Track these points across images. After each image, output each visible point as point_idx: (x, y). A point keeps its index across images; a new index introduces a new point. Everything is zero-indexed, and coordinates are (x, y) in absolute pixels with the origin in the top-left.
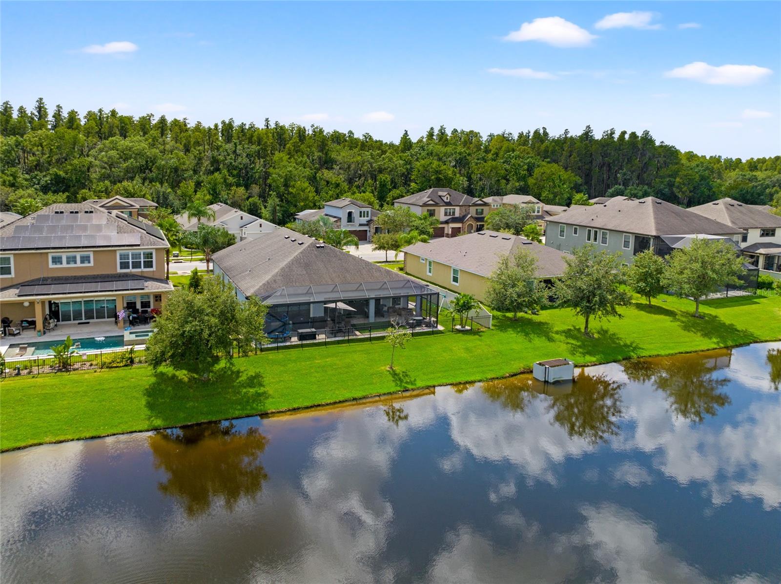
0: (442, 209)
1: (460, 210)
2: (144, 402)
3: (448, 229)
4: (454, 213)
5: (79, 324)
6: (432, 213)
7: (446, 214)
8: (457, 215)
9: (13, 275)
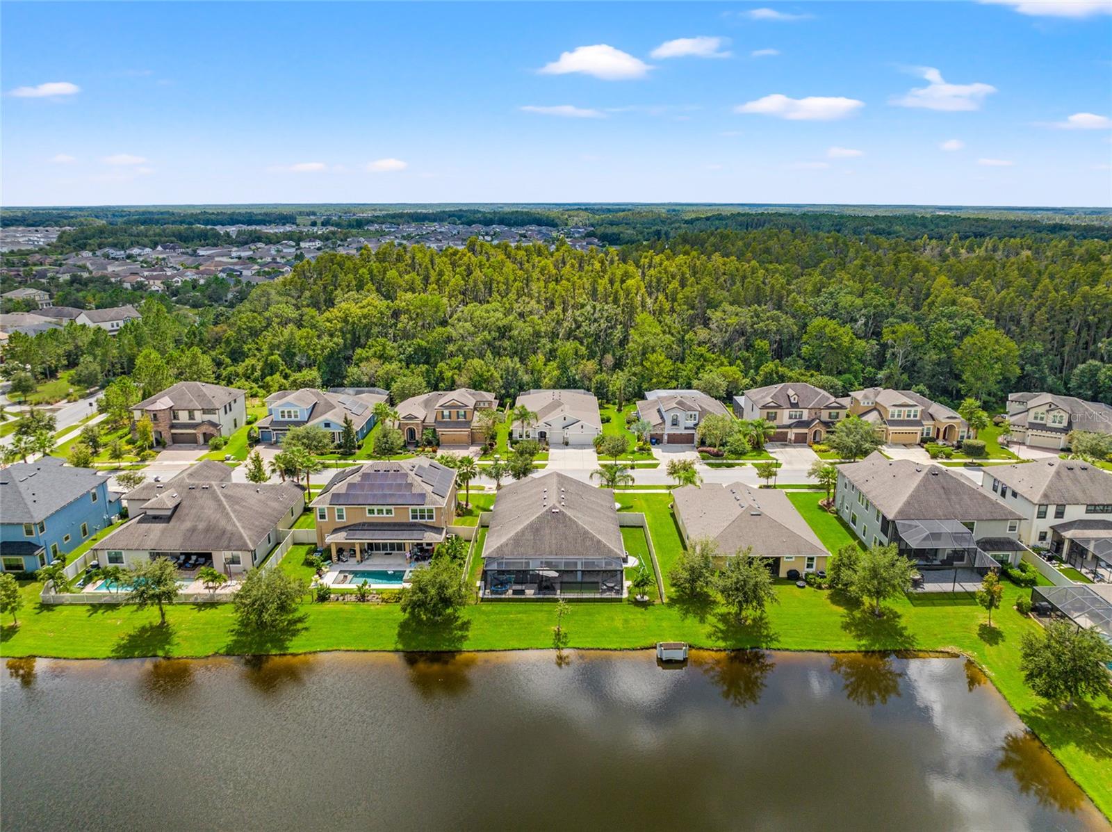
0: (786, 413)
1: (809, 412)
2: (397, 632)
3: (792, 434)
4: (801, 416)
5: (386, 554)
6: (772, 417)
7: (790, 417)
8: (805, 417)
9: (345, 520)
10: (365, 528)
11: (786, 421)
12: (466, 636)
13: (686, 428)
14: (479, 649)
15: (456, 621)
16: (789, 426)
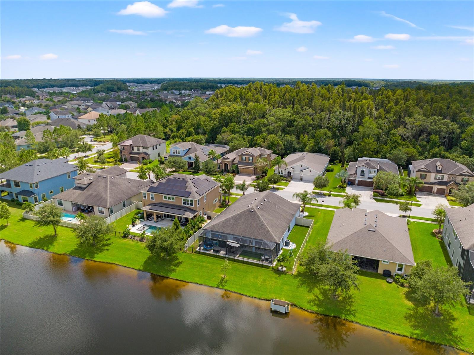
0: (433, 175)
1: (448, 177)
6: (423, 177)
8: (446, 179)
9: (154, 200)
10: (161, 205)
11: (433, 180)
12: (175, 270)
13: (369, 178)
14: (178, 278)
15: (176, 260)
16: (434, 184)
